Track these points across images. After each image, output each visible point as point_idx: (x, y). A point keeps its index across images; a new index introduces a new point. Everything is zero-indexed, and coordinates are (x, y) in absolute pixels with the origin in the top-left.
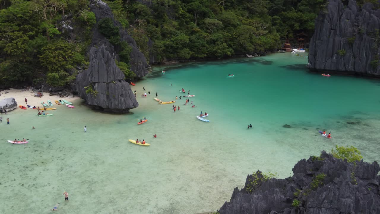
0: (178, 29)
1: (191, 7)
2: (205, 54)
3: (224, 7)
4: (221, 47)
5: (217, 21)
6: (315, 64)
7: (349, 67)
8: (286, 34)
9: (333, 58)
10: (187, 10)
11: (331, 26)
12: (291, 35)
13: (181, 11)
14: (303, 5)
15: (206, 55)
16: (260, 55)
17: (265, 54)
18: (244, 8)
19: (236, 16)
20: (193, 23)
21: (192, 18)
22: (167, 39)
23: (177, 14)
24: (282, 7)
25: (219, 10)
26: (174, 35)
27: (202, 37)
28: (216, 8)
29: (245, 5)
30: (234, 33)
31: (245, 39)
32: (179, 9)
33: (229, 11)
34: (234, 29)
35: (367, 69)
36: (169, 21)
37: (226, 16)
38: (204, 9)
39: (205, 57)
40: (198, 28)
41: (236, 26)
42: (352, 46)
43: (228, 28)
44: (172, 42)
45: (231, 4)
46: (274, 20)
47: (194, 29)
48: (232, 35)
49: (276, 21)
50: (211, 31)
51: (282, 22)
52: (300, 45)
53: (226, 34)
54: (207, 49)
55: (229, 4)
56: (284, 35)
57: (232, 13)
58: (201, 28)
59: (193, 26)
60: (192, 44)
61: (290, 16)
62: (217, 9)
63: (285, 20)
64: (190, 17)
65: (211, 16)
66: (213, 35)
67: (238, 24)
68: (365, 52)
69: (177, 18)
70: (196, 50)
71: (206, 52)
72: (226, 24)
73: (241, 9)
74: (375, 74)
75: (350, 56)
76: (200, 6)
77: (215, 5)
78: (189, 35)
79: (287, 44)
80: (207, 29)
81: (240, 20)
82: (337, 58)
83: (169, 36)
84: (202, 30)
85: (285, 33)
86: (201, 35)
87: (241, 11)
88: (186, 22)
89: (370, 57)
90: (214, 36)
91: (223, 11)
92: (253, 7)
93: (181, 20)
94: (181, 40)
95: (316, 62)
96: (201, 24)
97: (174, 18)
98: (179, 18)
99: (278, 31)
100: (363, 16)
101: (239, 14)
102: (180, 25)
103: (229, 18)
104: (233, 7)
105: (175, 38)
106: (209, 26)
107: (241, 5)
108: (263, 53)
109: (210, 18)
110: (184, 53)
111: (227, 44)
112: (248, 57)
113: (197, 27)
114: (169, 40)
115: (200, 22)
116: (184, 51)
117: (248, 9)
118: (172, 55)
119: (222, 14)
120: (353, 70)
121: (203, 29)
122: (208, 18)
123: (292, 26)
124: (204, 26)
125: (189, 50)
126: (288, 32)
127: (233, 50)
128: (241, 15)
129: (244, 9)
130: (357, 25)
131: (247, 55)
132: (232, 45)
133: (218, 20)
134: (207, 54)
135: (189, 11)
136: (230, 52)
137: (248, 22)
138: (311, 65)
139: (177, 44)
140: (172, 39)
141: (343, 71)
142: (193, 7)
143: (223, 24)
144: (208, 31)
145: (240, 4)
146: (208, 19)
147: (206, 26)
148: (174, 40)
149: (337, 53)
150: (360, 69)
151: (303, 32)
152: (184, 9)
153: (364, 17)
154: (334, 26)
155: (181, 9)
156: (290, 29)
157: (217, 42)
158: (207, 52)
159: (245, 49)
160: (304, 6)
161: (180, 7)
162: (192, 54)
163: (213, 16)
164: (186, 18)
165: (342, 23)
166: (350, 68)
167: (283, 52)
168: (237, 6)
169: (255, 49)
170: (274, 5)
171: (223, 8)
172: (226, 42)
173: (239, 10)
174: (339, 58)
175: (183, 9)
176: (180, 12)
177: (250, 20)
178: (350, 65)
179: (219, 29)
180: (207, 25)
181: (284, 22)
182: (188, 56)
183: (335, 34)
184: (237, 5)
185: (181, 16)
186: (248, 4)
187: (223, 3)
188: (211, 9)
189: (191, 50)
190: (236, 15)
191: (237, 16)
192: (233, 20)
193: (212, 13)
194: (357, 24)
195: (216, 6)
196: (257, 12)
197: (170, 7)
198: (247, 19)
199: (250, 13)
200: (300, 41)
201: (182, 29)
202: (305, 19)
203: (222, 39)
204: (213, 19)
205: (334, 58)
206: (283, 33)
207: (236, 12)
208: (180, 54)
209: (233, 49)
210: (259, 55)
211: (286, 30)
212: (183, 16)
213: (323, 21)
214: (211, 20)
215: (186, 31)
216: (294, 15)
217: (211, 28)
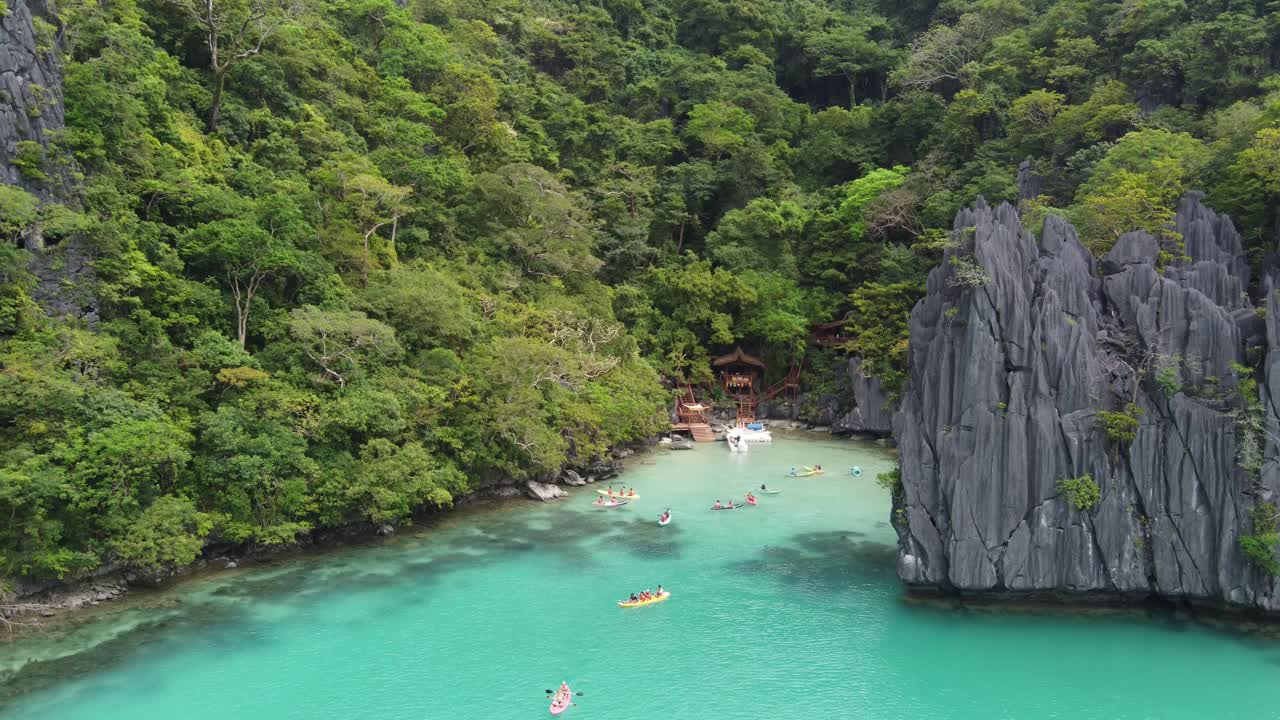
0: (119, 380)
1: (206, 243)
2: (300, 519)
3: (396, 248)
4: (395, 467)
5: (360, 323)
6: (945, 561)
7: (1126, 570)
8: (682, 362)
9: (1039, 522)
10: (181, 265)
11: (1005, 350)
12: (703, 367)
13: (139, 269)
14: (727, 239)
15: (305, 527)
16: (596, 480)
17: (616, 472)
18: (492, 249)
19: (461, 289)
20: (218, 334)
21: (217, 305)
22: (24, 450)
23: (108, 289)
24: (648, 249)
25: (376, 260)
26: (79, 417)
27: (278, 414)
28: (355, 253)
29: (499, 240)
30: (464, 382)
31: (522, 413)
32: (125, 257)
33: (422, 268)
34: (458, 360)
35: (1223, 577)
36: (49, 328)
37: (413, 291)
38: (285, 255)
39: (298, 536)
40: (253, 367)
41: (465, 341)
42: (1125, 456)
43: (424, 354)
44: (60, 470)
45: (431, 234)
46: (623, 300)
47: (224, 371)
48: (452, 391)
49: (631, 306)
50: (334, 378)
51: (657, 312)
52: (739, 405)
53: (421, 392)
54: (312, 489)
55: (423, 234)
56: (674, 369)
57: (440, 275)
58: (276, 364)
59: (223, 353)
60: (216, 466)
61: (689, 287)
62: (365, 255)
63: (669, 302)
64: (200, 304)
65: (329, 293)
66: (345, 403)
67: (475, 332)
68: (1195, 484)
69: (110, 311)
70: (239, 499)
71: (306, 502)
72: (413, 335)
73: (482, 257)
74: (1265, 602)
75: (1121, 510)
76: (264, 243)
77: (349, 234)
78: (194, 410)
79: (691, 407)
80: (313, 366)
81: (481, 310)
82: (1058, 523)
83: (40, 426)
84: (280, 373)
85: (677, 357)
86: (274, 405)
87: (484, 265)
88: (175, 333)
89: (1230, 513)
90: (352, 408)
91: (396, 265)
92: (538, 248)
93: (137, 321)
94: (126, 457)
95: (951, 550)
96: (271, 341)
97: (89, 309)
98: (125, 310)
99: (647, 350)
100: (1154, 299)
101: (476, 283)
102: (127, 349)
103: (431, 303)
104: (443, 248)
105: (86, 442)
106: (317, 348)
107: (480, 239)
108: (606, 469)
109: (326, 307)
110: (151, 533)
111: (427, 445)
112: (539, 499)
113: (249, 358)
114: (35, 461)
115: (269, 327)
116: (155, 520)
117: (514, 255)
118: (65, 554)
119: (389, 281)
120: (1144, 583)
121: (287, 369)
122: (309, 306)
123: (704, 330)
124: (291, 352)
125: (190, 505)
126: (689, 353)
127: (461, 475)
128: (485, 285)
129: (496, 256)
130: (1110, 340)
131: (533, 485)
132: (457, 444)
133: (371, 315)
134: (311, 516)
135: (197, 268)
136: (451, 488)
137: (522, 318)
138: (925, 564)
139: (93, 482)
140: (61, 450)
141: (1096, 591)
142: (219, 246)
143: (397, 335)
144: (317, 379)
145: (471, 233)
146: (314, 309)
147: (301, 353)
148: (71, 456)
149: (1057, 497)
150: (1181, 576)
151: (740, 351)
152: (160, 259)
153: (1159, 303)
154: (1021, 349)
155: (140, 255)
156: (695, 342)
157: (372, 442)
158: (314, 507)
159: (524, 461)
160: (735, 243)
161: (132, 244)
162: (218, 528)
163: (340, 295)
164: (175, 306)
165: (1055, 335)
166: (1128, 572)
167: (687, 449)
168: (458, 241)
169: (571, 452)
170: (613, 240)
171: (391, 251)
172: (421, 430)
173: (472, 259)
174: (1070, 521)
175: (153, 259)
176: (133, 272)
177: (530, 309)
178: (1127, 556)
179: (374, 362)
180: (309, 347)
181: (667, 310)
182: (186, 547)
183: (1030, 390)
184: (462, 239)
185: (137, 299)
186: (513, 234)
187: (391, 226)
188: (326, 257)
189: (206, 504)
190: (463, 284)
191: (465, 290)
192: (450, 313)
193: (336, 277)
194: (1109, 335)
195: (353, 244)
196: (554, 270)
197: (61, 243)
198: (513, 305)
199: (526, 275)
200: (733, 390)
201: (142, 378)
202: (747, 296)
203: (401, 423)
204: (341, 314)
205: (1043, 522)
206: (671, 359)
207: (461, 270)
208: (124, 547)
209: (462, 467)
210: (591, 480)
211: (681, 346)
212: (151, 296)
213: (961, 326)
214: (330, 315)
215: (171, 383)
216: (704, 281)
217: (332, 364)
